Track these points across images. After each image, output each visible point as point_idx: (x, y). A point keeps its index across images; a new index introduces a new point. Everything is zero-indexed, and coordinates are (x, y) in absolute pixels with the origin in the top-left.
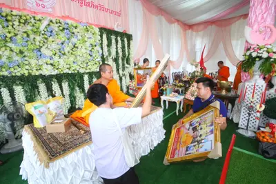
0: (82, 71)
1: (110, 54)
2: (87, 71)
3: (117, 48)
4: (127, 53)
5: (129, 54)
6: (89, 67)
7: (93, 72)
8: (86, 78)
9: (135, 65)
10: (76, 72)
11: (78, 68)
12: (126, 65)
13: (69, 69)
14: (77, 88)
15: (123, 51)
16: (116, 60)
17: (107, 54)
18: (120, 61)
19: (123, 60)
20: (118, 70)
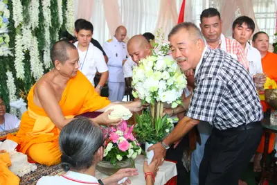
1: (27, 20)
3: (41, 8)
4: (61, 19)
5: (65, 20)
15: (54, 15)
16: (38, 33)
17: (21, 19)
18: (47, 35)
19: (52, 32)
20: (41, 53)
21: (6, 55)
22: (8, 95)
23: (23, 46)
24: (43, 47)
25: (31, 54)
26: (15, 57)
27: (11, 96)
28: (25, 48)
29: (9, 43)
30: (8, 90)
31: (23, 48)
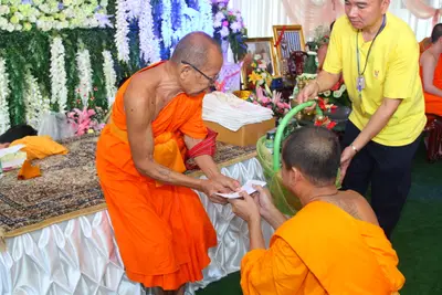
0: (45, 25)
2: (60, 26)
6: (66, 12)
7: (78, 29)
8: (57, 47)
9: (215, 9)
10: (28, 27)
11: (33, 15)
12: (185, 9)
13: (8, 17)
14: (31, 80)
20: (158, 24)
21: (103, 26)
22: (104, 85)
23: (127, 12)
24: (160, 14)
25: (140, 24)
26: (116, 29)
27: (108, 87)
28: (131, 15)
29: (107, 8)
30: (104, 78)
31: (127, 15)
